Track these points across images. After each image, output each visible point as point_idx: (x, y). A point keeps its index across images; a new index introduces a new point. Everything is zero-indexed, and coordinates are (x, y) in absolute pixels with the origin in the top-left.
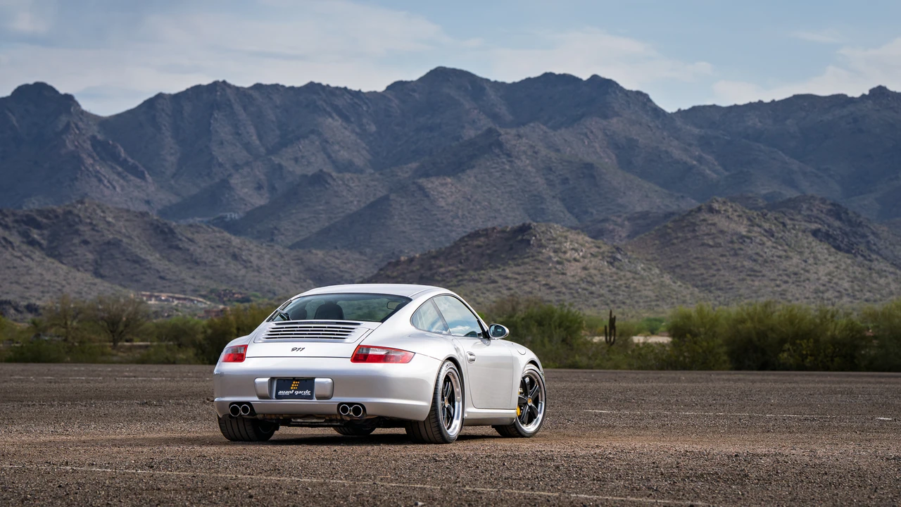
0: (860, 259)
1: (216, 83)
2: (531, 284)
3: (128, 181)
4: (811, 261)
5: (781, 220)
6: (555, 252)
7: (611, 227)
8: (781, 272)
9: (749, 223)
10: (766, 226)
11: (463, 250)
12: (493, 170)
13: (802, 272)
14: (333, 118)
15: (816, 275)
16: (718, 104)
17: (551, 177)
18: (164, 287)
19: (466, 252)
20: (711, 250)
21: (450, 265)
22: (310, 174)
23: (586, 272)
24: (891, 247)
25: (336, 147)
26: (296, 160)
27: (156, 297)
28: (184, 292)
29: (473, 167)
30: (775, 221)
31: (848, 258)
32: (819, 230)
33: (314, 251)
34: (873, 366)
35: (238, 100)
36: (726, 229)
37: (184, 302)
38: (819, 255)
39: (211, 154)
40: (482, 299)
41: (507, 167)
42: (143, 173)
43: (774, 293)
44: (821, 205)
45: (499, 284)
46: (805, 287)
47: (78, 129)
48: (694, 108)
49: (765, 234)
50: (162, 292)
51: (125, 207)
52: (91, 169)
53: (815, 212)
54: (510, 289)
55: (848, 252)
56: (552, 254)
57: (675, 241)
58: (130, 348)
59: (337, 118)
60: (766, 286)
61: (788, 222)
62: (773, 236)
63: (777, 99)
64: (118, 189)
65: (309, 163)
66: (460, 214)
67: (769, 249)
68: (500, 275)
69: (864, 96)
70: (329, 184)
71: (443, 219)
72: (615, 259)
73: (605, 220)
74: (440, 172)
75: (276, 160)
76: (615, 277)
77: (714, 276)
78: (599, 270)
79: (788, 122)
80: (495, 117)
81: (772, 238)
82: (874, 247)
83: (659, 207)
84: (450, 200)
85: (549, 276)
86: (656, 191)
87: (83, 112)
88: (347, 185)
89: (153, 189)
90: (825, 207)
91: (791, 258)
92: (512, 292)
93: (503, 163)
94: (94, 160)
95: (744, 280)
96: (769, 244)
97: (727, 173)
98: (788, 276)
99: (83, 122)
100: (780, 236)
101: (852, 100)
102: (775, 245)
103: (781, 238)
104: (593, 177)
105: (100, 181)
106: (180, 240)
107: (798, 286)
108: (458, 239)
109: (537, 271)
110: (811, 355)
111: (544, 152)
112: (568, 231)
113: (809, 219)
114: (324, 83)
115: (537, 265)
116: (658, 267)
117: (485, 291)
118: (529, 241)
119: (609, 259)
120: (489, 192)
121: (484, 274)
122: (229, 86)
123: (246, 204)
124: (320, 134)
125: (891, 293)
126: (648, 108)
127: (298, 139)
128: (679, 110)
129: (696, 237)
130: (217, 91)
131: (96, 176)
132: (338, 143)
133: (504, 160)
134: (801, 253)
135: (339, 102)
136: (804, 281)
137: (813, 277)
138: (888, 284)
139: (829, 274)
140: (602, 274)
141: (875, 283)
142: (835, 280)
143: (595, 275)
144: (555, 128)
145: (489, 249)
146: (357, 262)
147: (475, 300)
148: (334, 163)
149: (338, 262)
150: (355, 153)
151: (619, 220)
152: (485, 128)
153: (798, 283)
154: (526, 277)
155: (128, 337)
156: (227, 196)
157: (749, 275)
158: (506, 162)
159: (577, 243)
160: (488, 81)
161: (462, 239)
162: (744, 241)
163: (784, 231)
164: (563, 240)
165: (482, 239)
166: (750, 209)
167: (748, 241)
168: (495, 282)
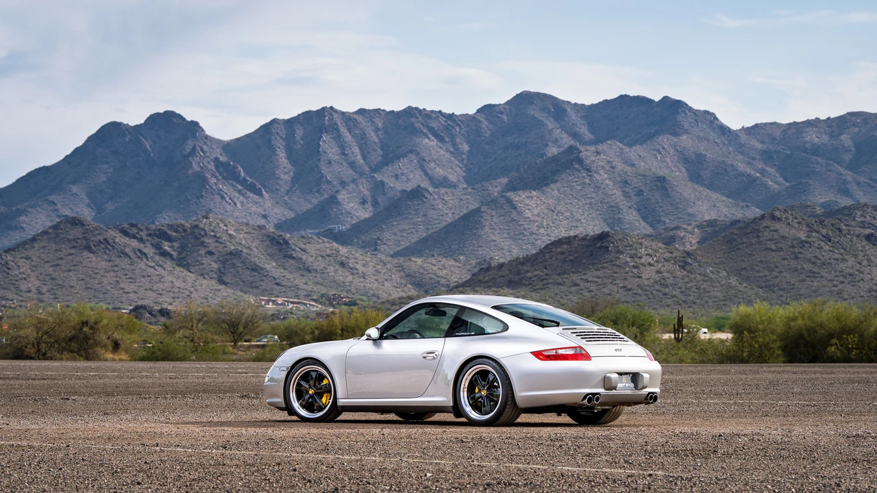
1: (324, 109)
2: (610, 286)
3: (247, 198)
4: (865, 263)
5: (838, 227)
6: (631, 257)
7: (682, 234)
8: (837, 274)
9: (808, 229)
10: (824, 231)
11: (547, 256)
12: (574, 184)
13: (857, 273)
14: (429, 138)
15: (869, 276)
16: (779, 121)
17: (627, 190)
18: (280, 292)
19: (551, 258)
20: (773, 253)
21: (536, 270)
22: (409, 189)
23: (660, 275)
25: (432, 165)
26: (396, 177)
27: (273, 301)
28: (297, 297)
29: (557, 181)
30: (831, 227)
32: (872, 235)
33: (413, 259)
35: (344, 124)
36: (787, 235)
37: (298, 305)
38: (872, 257)
39: (321, 172)
40: (566, 301)
41: (587, 181)
42: (260, 190)
43: (831, 292)
44: (874, 212)
45: (581, 287)
46: (859, 287)
47: (203, 152)
48: (756, 125)
49: (823, 239)
50: (278, 297)
51: (245, 221)
52: (214, 187)
53: (868, 218)
54: (590, 291)
56: (629, 260)
57: (741, 246)
58: (249, 347)
59: (433, 138)
60: (824, 286)
61: (844, 228)
62: (830, 241)
63: (832, 117)
64: (239, 205)
65: (408, 180)
66: (545, 224)
67: (826, 252)
68: (581, 279)
70: (426, 198)
71: (529, 229)
72: (686, 263)
73: (677, 228)
74: (527, 186)
75: (378, 177)
76: (686, 280)
77: (777, 277)
78: (672, 273)
79: (844, 137)
80: (575, 135)
81: (829, 243)
83: (725, 215)
84: (536, 212)
85: (626, 279)
86: (723, 201)
87: (207, 137)
88: (442, 199)
89: (270, 205)
91: (847, 261)
92: (593, 294)
93: (583, 177)
94: (218, 179)
95: (803, 281)
96: (827, 248)
97: (788, 184)
98: (844, 277)
99: (207, 145)
100: (837, 240)
102: (832, 249)
103: (838, 242)
104: (666, 189)
105: (223, 198)
106: (294, 250)
107: (853, 285)
108: (543, 246)
109: (615, 275)
110: (856, 349)
111: (620, 166)
112: (643, 238)
113: (863, 225)
114: (421, 108)
115: (615, 269)
116: (725, 270)
117: (568, 294)
118: (607, 247)
119: (680, 264)
120: (571, 203)
121: (567, 278)
122: (336, 111)
123: (352, 217)
124: (418, 154)
126: (715, 126)
127: (398, 158)
128: (743, 127)
129: (759, 243)
130: (325, 116)
131: (219, 194)
132: (434, 161)
133: (584, 174)
134: (856, 256)
135: (434, 124)
136: (859, 281)
137: (867, 277)
140: (674, 277)
143: (668, 278)
144: (630, 145)
145: (571, 255)
146: (452, 269)
148: (431, 179)
149: (434, 268)
150: (450, 170)
151: (690, 228)
152: (566, 146)
153: (853, 283)
154: (606, 281)
155: (247, 337)
156: (335, 210)
157: (809, 277)
158: (586, 177)
159: (651, 249)
160: (569, 103)
161: (547, 247)
162: (804, 246)
163: (839, 236)
164: (639, 246)
165: (565, 246)
166: (809, 217)
167: (808, 245)
168: (577, 285)
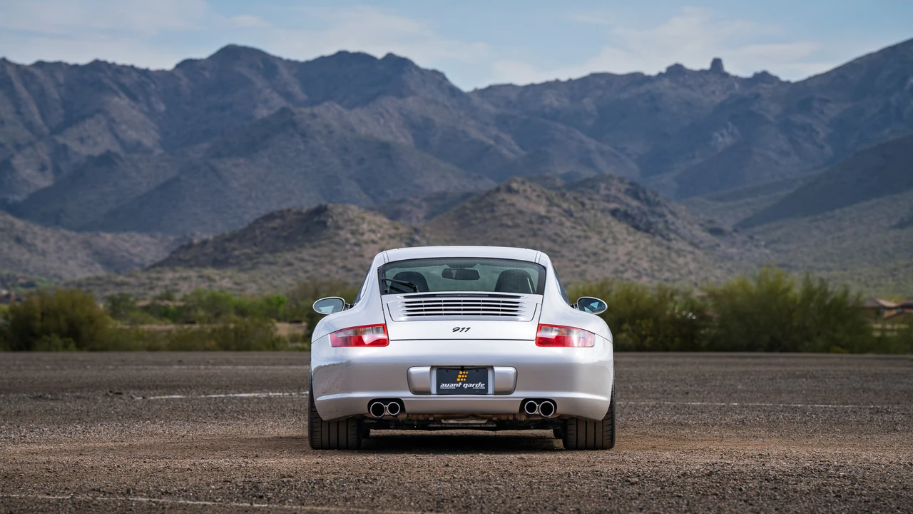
0: (658, 238)
2: (328, 267)
4: (610, 241)
5: (580, 200)
6: (352, 233)
7: (408, 209)
8: (580, 253)
9: (548, 203)
10: (565, 206)
11: (258, 232)
12: (287, 150)
13: (601, 252)
14: (119, 97)
15: (615, 255)
17: (347, 158)
19: (261, 234)
20: (510, 231)
21: (244, 248)
22: (97, 154)
24: (689, 227)
25: (124, 127)
26: (82, 140)
29: (267, 147)
30: (574, 201)
31: (648, 237)
32: (617, 210)
33: (102, 234)
34: (715, 346)
35: (19, 78)
36: (524, 210)
38: (618, 235)
41: (302, 147)
43: (573, 273)
44: (619, 185)
45: (296, 267)
46: (604, 268)
48: (490, 88)
49: (565, 214)
53: (613, 191)
54: (306, 272)
55: (647, 231)
57: (474, 222)
59: (124, 97)
60: (565, 267)
61: (587, 202)
63: (573, 78)
65: (96, 144)
66: (253, 195)
67: (568, 229)
68: (296, 258)
69: (660, 74)
70: (117, 165)
71: (236, 201)
72: (413, 240)
73: (402, 201)
74: (233, 152)
75: (60, 140)
79: (586, 101)
80: (288, 96)
81: (571, 219)
82: (672, 227)
83: (456, 187)
84: (243, 181)
85: (346, 258)
86: (453, 171)
88: (136, 166)
90: (624, 187)
91: (590, 238)
92: (309, 274)
93: (298, 143)
96: (568, 224)
97: (524, 153)
98: (587, 256)
100: (579, 215)
101: (649, 79)
102: (574, 225)
103: (580, 218)
104: (389, 157)
107: (597, 266)
108: (252, 221)
109: (335, 254)
111: (339, 131)
112: (365, 212)
113: (608, 199)
114: (110, 61)
115: (334, 246)
117: (281, 274)
118: (325, 223)
119: (407, 241)
120: (283, 173)
121: (280, 257)
122: (9, 63)
123: (29, 186)
124: (106, 114)
125: (690, 273)
126: (445, 87)
127: (83, 118)
128: (476, 89)
129: (494, 218)
132: (126, 123)
133: (299, 140)
134: (600, 233)
135: (126, 81)
136: (603, 261)
137: (612, 257)
138: (687, 264)
139: (628, 254)
141: (674, 262)
142: (634, 260)
144: (350, 107)
145: (284, 231)
146: (148, 246)
147: (271, 283)
148: (122, 143)
149: (127, 245)
150: (144, 134)
151: (417, 201)
152: (278, 108)
153: (597, 263)
154: (323, 260)
156: (9, 177)
158: (301, 142)
159: (375, 224)
160: (280, 59)
161: (256, 222)
162: (543, 221)
163: (583, 211)
164: (360, 221)
165: (278, 221)
166: (549, 189)
167: (547, 221)
168: (290, 264)
